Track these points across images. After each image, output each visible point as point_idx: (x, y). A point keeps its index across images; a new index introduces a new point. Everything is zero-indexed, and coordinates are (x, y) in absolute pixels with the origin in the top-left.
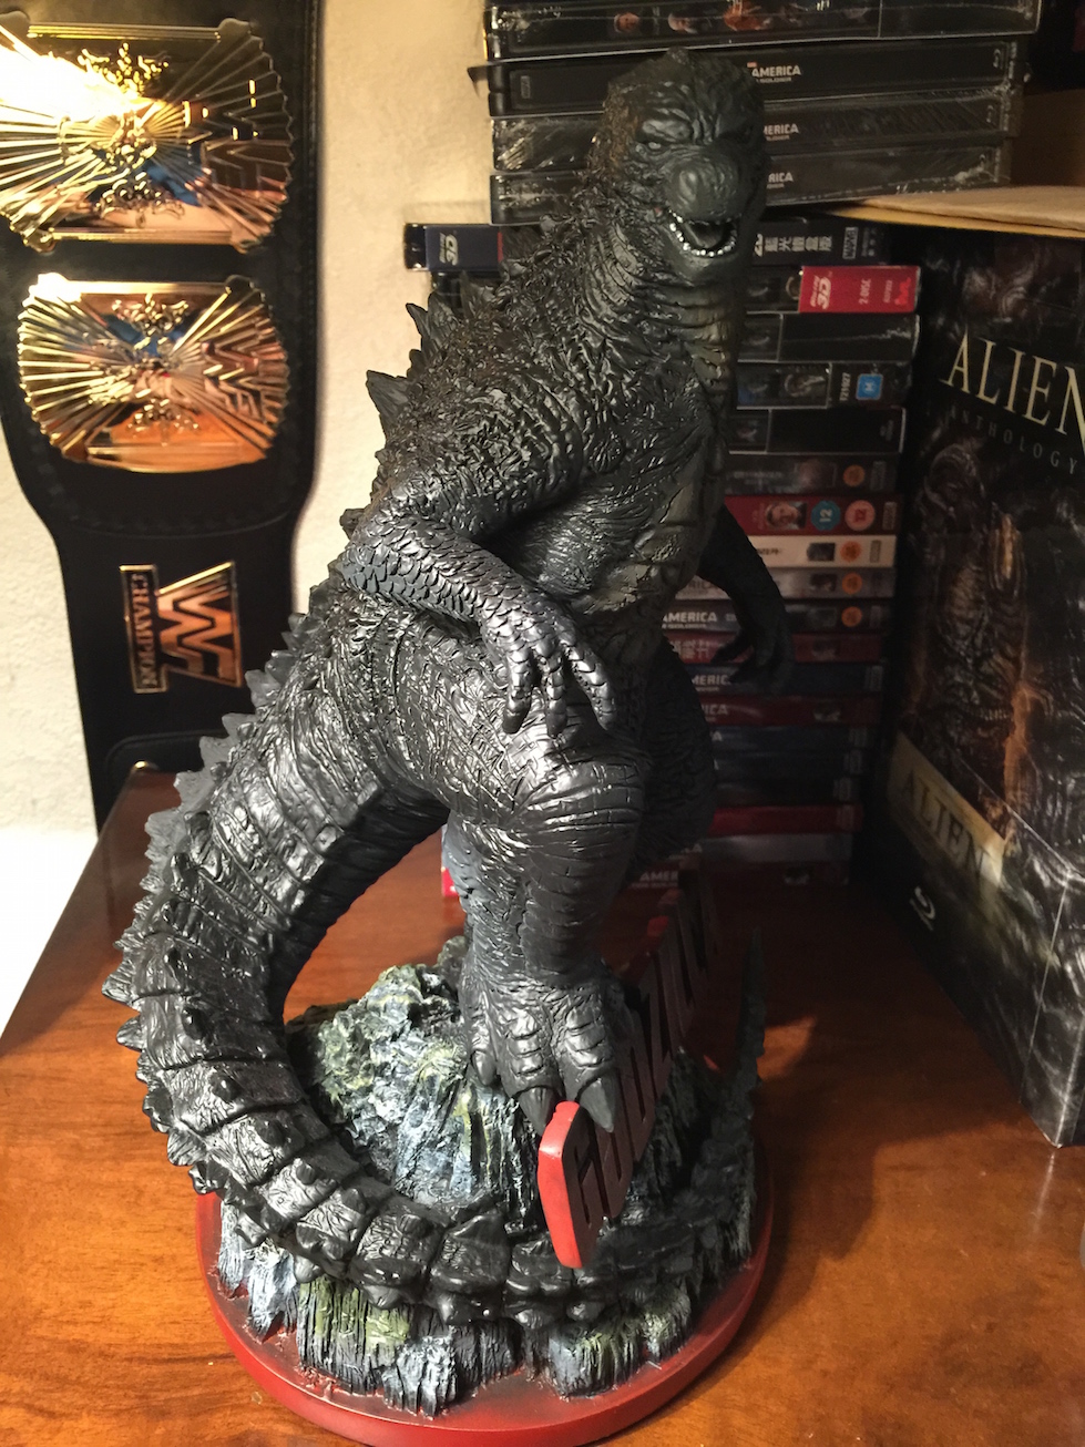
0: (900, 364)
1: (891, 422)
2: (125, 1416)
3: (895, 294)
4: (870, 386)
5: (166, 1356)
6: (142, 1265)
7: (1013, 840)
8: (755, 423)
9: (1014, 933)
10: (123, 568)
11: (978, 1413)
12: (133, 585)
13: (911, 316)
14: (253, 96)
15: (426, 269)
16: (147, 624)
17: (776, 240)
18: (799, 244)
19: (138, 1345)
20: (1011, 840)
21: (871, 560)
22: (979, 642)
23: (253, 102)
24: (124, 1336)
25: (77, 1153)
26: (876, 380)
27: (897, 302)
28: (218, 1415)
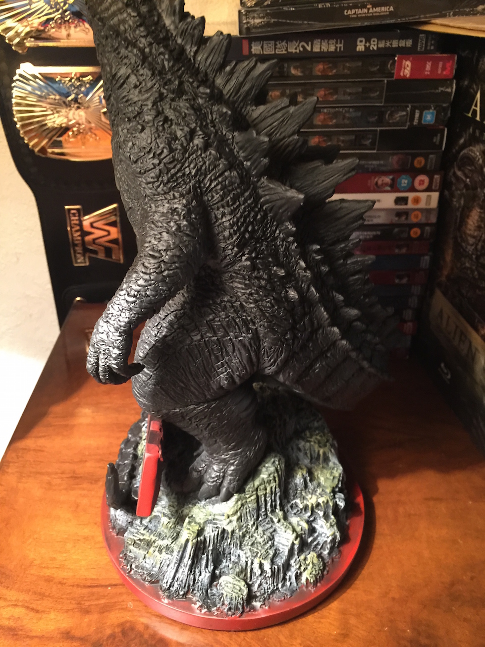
0: (444, 105)
1: (439, 135)
2: (70, 613)
3: (444, 69)
4: (429, 117)
5: (89, 584)
6: (78, 540)
8: (371, 136)
10: (67, 207)
12: (71, 215)
13: (451, 80)
16: (79, 233)
17: (384, 41)
18: (395, 44)
19: (77, 579)
21: (426, 205)
24: (71, 574)
25: (49, 486)
26: (432, 113)
27: (444, 73)
28: (113, 613)
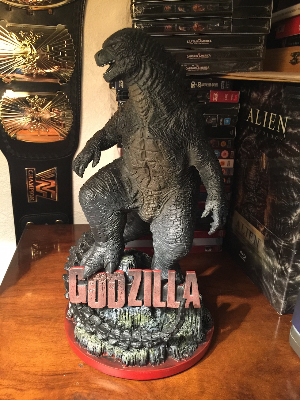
0: (235, 116)
1: (233, 130)
2: (42, 390)
3: (234, 98)
4: (227, 121)
5: (52, 374)
6: (43, 351)
7: (267, 236)
9: (268, 260)
10: (26, 168)
11: (267, 381)
12: (29, 173)
13: (238, 104)
14: (66, 44)
15: (115, 89)
16: (32, 184)
17: (204, 83)
18: (210, 85)
19: (44, 371)
20: (266, 236)
21: (228, 166)
22: (257, 185)
23: (66, 46)
24: (40, 369)
25: (22, 323)
26: (229, 119)
27: (234, 100)
28: (68, 388)
